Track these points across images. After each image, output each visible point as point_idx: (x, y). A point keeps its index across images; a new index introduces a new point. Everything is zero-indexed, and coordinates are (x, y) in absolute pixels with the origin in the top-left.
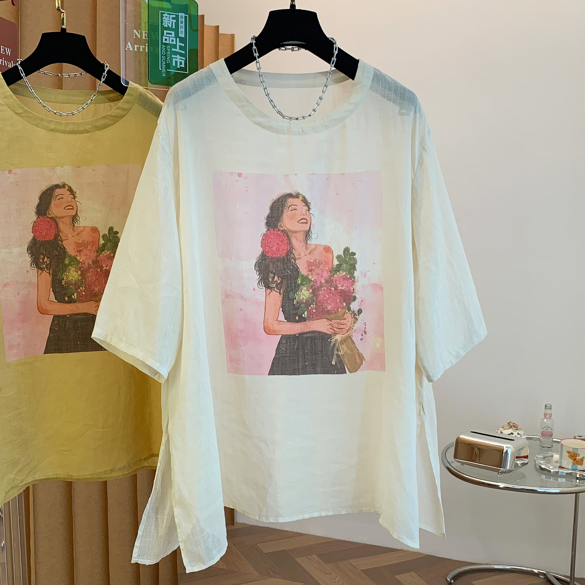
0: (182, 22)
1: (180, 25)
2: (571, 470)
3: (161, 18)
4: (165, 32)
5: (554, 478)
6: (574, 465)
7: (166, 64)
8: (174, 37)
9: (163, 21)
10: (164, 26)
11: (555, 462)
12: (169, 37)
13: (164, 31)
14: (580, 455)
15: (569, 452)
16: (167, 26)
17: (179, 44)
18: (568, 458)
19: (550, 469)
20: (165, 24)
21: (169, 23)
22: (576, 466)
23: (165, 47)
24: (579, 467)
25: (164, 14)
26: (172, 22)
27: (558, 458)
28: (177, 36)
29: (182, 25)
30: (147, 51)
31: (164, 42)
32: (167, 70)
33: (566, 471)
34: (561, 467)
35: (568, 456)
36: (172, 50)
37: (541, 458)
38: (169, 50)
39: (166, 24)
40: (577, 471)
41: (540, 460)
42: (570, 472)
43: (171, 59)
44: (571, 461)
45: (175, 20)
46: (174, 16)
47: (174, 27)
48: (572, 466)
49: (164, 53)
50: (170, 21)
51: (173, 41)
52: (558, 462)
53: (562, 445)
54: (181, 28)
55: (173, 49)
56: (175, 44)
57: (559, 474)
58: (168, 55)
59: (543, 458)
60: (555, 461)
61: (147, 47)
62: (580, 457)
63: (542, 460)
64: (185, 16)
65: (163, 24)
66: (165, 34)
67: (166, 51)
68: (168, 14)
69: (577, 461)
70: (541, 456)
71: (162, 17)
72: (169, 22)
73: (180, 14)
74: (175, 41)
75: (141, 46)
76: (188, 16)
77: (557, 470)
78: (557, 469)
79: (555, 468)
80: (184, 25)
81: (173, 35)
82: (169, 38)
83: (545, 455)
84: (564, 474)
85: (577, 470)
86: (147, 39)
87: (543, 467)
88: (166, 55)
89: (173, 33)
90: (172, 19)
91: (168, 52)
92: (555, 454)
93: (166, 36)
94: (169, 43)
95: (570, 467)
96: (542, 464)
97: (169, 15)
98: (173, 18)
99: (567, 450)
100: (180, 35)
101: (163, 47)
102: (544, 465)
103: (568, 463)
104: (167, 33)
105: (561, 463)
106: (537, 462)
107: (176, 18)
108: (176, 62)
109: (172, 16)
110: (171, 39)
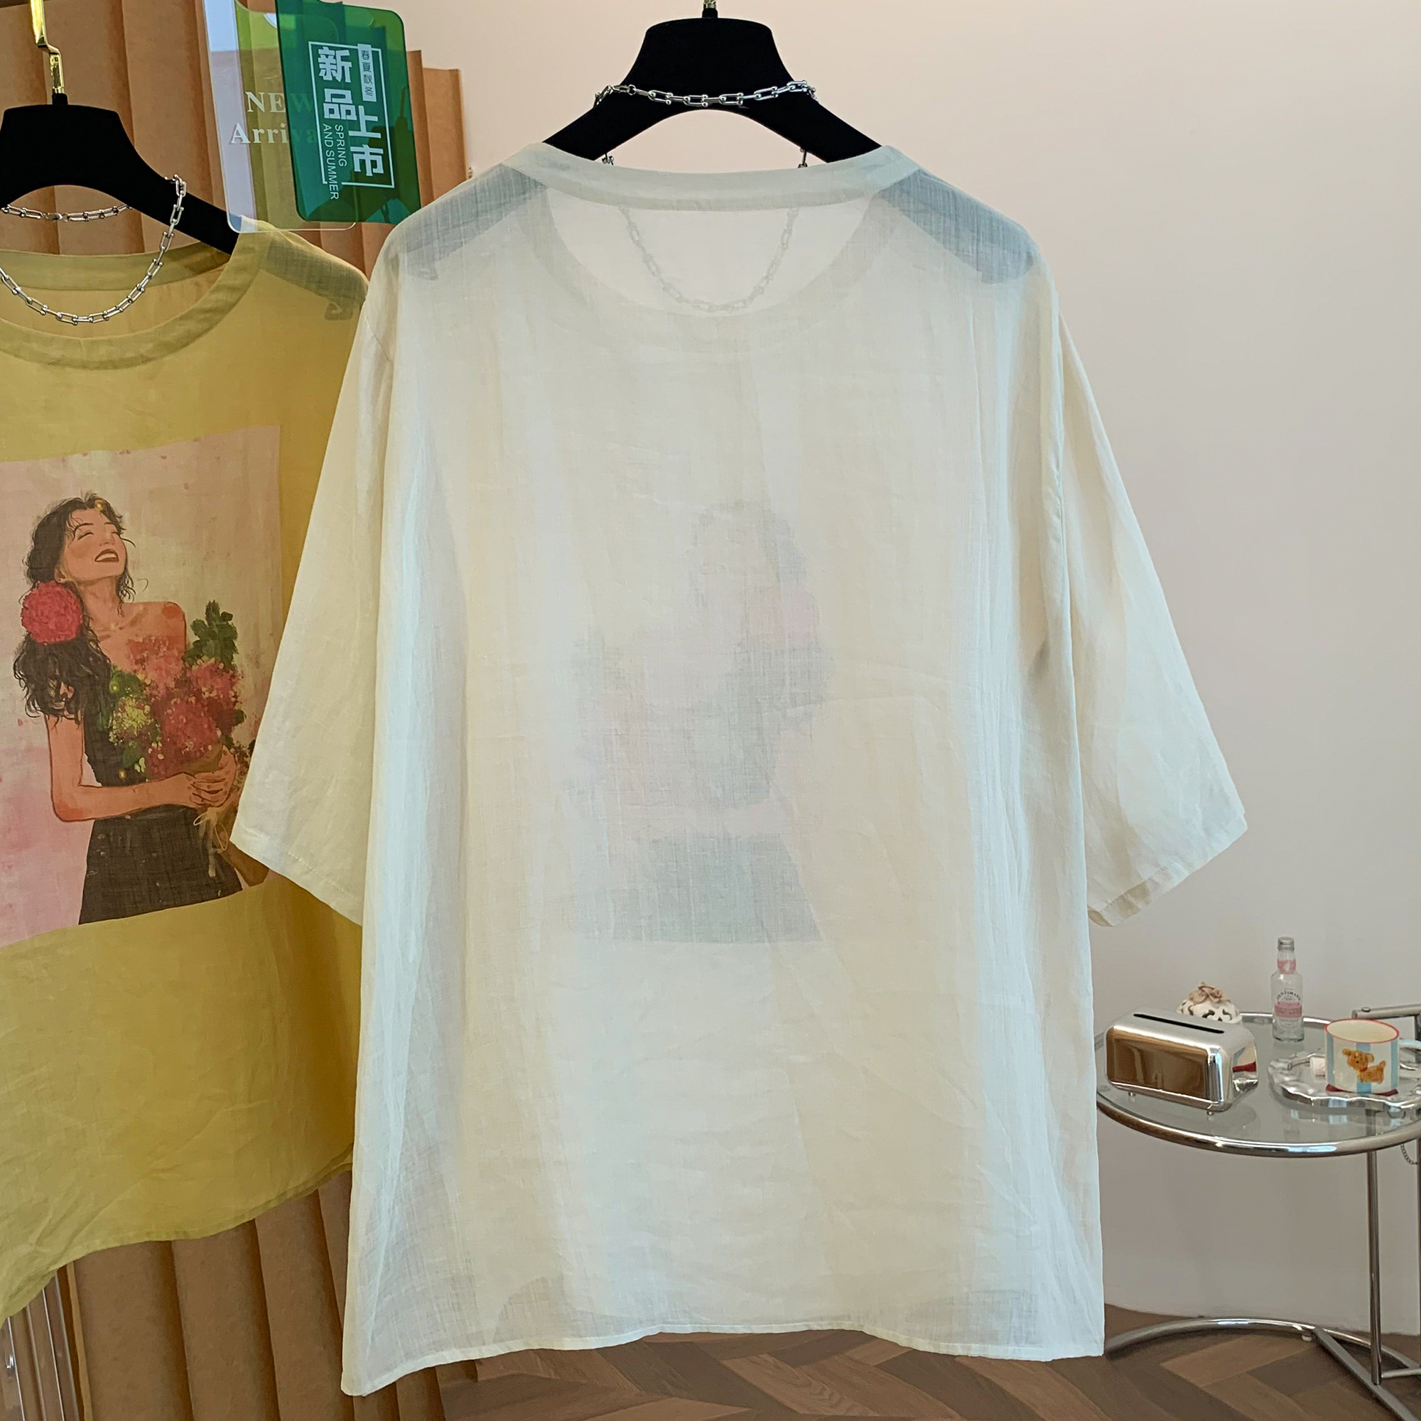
0: (367, 68)
1: (362, 73)
2: (1357, 1095)
3: (315, 60)
4: (328, 92)
5: (1319, 1116)
6: (1364, 1082)
7: (338, 169)
8: (351, 103)
9: (321, 67)
10: (325, 78)
11: (1317, 1076)
12: (339, 104)
13: (325, 90)
14: (1375, 1060)
15: (1348, 1053)
16: (331, 79)
17: (364, 118)
18: (1346, 1065)
19: (1308, 1095)
20: (325, 75)
21: (336, 71)
22: (1368, 1083)
23: (330, 128)
24: (1375, 1086)
25: (320, 51)
26: (343, 68)
27: (1324, 1065)
28: (357, 100)
29: (367, 75)
30: (285, 140)
31: (327, 115)
32: (343, 183)
33: (1346, 1098)
34: (1332, 1089)
35: (1348, 1062)
36: (350, 135)
37: (1284, 1069)
38: (341, 135)
39: (329, 74)
40: (1370, 1095)
41: (1281, 1073)
42: (1354, 1099)
43: (349, 156)
44: (1355, 1073)
45: (350, 63)
46: (347, 53)
47: (348, 80)
48: (1358, 1086)
49: (330, 143)
50: (336, 64)
51: (348, 112)
52: (1324, 1076)
53: (1331, 1038)
54: (366, 82)
55: (351, 133)
56: (355, 119)
57: (1331, 1106)
58: (340, 146)
59: (1288, 1070)
60: (1315, 1073)
61: (284, 133)
62: (1376, 1063)
63: (1287, 1075)
64: (373, 51)
65: (320, 75)
66: (328, 99)
67: (335, 137)
68: (331, 48)
69: (1370, 1074)
70: (1281, 1065)
71: (316, 56)
72: (334, 67)
73: (361, 47)
74: (353, 112)
75: (270, 132)
76: (380, 50)
77: (1324, 1096)
78: (1325, 1094)
79: (1320, 1091)
80: (371, 73)
81: (349, 99)
82: (338, 106)
83: (1290, 1061)
84: (1345, 1105)
85: (1370, 1092)
86: (284, 111)
87: (1291, 1090)
88: (335, 148)
89: (348, 93)
90: (342, 60)
91: (341, 141)
92: (1315, 1056)
93: (332, 103)
94: (340, 119)
95: (1354, 1088)
96: (1289, 1086)
97: (334, 52)
98: (344, 59)
99: (1346, 1047)
100: (366, 98)
101: (327, 129)
102: (1293, 1086)
103: (1347, 1078)
104: (333, 96)
105: (1331, 1076)
106: (1276, 1081)
107: (353, 57)
108: (363, 162)
109: (340, 54)
110: (344, 108)
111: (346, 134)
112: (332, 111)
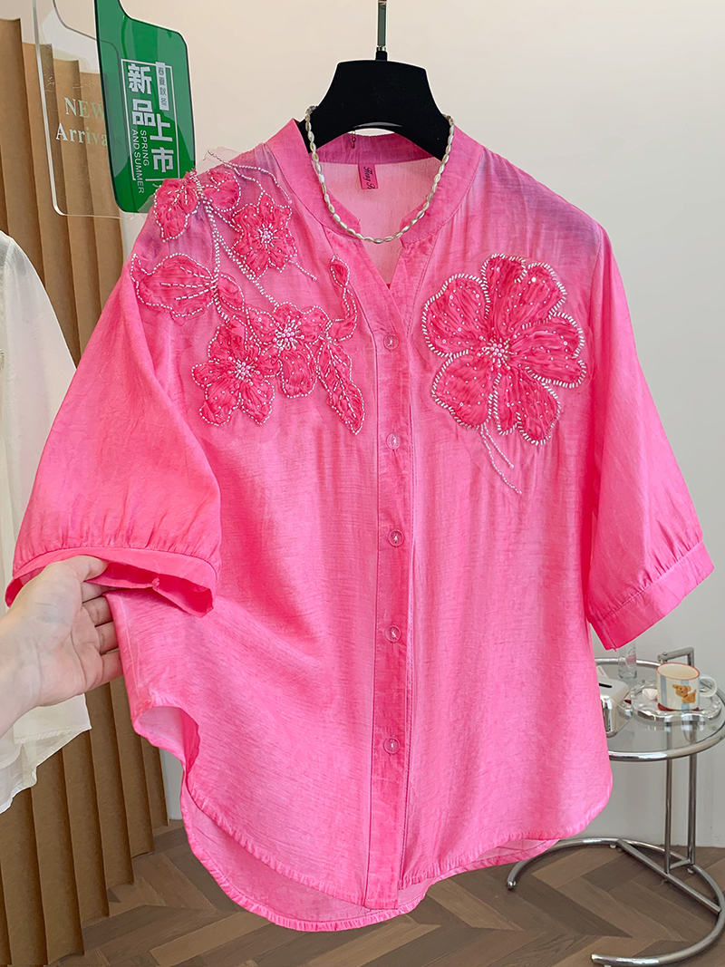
1: (159, 86)
3: (126, 74)
4: (135, 102)
6: (686, 704)
7: (143, 168)
8: (152, 111)
9: (130, 81)
12: (143, 112)
13: (133, 100)
15: (675, 686)
16: (137, 91)
17: (160, 125)
18: (675, 694)
20: (133, 87)
21: (141, 84)
23: (137, 133)
24: (691, 706)
25: (129, 67)
26: (145, 81)
27: (657, 693)
28: (156, 110)
29: (162, 88)
31: (135, 122)
32: (146, 180)
34: (664, 709)
35: (676, 692)
38: (145, 139)
39: (136, 86)
43: (151, 156)
44: (680, 698)
45: (151, 77)
46: (148, 69)
47: (149, 92)
49: (137, 146)
50: (141, 79)
51: (150, 120)
52: (657, 700)
53: (663, 677)
54: (161, 93)
55: (152, 138)
56: (155, 126)
58: (144, 149)
62: (692, 691)
64: (166, 68)
65: (130, 87)
66: (135, 108)
67: (140, 140)
68: (137, 65)
69: (688, 698)
71: (127, 72)
72: (139, 81)
73: (158, 65)
74: (153, 120)
75: (80, 133)
80: (166, 86)
81: (150, 108)
82: (141, 114)
88: (140, 150)
89: (149, 103)
91: (144, 144)
93: (138, 111)
94: (144, 126)
97: (138, 68)
98: (146, 74)
99: (673, 683)
100: (162, 107)
101: (135, 134)
104: (139, 105)
107: (152, 73)
108: (159, 161)
109: (144, 69)
110: (147, 115)
111: (149, 138)
112: (138, 119)
